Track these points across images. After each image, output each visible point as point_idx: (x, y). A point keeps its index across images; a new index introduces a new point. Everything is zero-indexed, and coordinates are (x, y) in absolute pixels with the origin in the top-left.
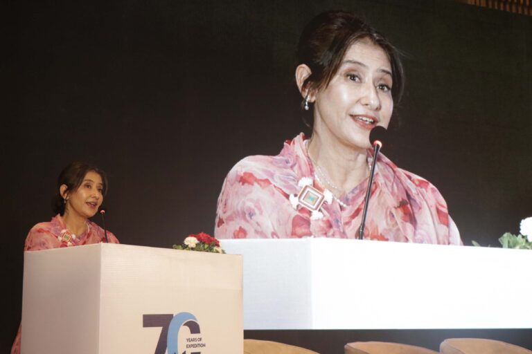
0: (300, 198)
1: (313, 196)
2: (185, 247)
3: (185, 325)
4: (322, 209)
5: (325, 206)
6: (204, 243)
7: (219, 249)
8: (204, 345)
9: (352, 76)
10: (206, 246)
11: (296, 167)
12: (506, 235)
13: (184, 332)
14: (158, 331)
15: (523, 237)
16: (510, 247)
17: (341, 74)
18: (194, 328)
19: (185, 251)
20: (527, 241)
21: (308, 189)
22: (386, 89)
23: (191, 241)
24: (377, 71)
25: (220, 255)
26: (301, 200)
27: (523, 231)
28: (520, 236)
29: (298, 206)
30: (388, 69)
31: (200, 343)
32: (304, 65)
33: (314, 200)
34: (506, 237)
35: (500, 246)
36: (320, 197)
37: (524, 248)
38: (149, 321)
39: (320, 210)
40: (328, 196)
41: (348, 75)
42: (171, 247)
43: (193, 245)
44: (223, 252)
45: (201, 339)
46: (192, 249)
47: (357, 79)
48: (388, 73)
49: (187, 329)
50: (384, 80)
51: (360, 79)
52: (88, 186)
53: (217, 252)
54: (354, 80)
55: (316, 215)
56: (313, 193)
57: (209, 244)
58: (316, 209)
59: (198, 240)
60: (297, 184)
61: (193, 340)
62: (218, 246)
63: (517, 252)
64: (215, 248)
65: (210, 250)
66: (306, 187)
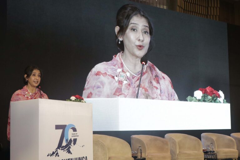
0: (118, 77)
1: (123, 75)
2: (71, 100)
3: (71, 128)
4: (127, 79)
5: (128, 78)
6: (78, 99)
7: (83, 101)
8: (78, 136)
9: (133, 30)
10: (79, 100)
11: (117, 65)
12: (189, 97)
13: (71, 131)
14: (61, 131)
15: (195, 97)
16: (190, 101)
17: (129, 29)
18: (74, 130)
19: (71, 102)
20: (196, 99)
21: (121, 73)
22: (147, 33)
23: (73, 98)
24: (142, 26)
25: (84, 103)
26: (119, 78)
27: (195, 96)
28: (194, 97)
29: (118, 80)
30: (147, 25)
31: (77, 135)
32: (118, 27)
33: (123, 77)
34: (189, 98)
35: (187, 100)
36: (125, 75)
37: (195, 101)
38: (58, 127)
39: (126, 80)
40: (128, 74)
41: (132, 29)
42: (65, 100)
43: (74, 100)
44: (85, 102)
45: (77, 134)
46: (73, 101)
47: (135, 30)
48: (147, 26)
49: (72, 130)
50: (146, 29)
51: (136, 30)
52: (34, 75)
53: (83, 102)
54: (134, 31)
55: (125, 82)
56: (122, 74)
57: (80, 99)
58: (124, 80)
59: (76, 97)
60: (116, 72)
61: (74, 134)
62: (83, 100)
63: (193, 103)
64: (82, 101)
65: (80, 101)
66: (120, 72)
